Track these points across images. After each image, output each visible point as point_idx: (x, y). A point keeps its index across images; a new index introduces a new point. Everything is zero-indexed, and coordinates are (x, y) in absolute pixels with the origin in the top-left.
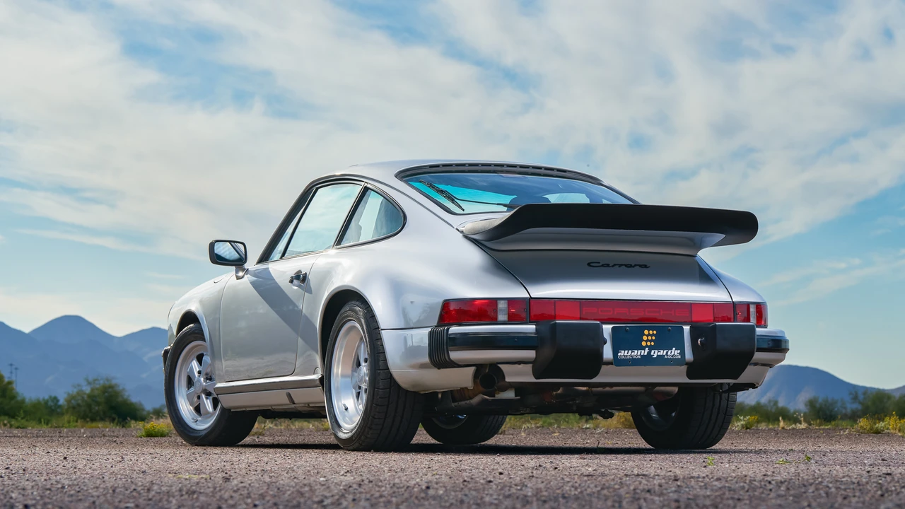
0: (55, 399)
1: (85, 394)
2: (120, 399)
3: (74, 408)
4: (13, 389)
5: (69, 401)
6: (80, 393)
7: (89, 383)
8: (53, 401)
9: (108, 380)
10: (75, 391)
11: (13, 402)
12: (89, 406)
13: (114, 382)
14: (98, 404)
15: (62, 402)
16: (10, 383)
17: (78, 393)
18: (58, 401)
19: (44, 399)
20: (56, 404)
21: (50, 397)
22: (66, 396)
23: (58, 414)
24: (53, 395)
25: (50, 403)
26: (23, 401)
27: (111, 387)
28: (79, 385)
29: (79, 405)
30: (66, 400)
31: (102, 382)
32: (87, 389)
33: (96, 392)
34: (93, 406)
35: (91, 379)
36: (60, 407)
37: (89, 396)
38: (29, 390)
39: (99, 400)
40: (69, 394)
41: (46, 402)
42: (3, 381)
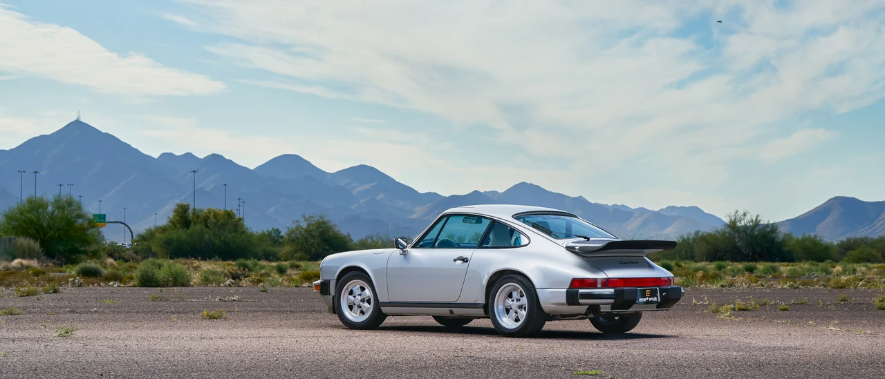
0: (278, 231)
1: (302, 229)
2: (330, 234)
3: (293, 240)
4: (243, 225)
5: (289, 235)
6: (299, 227)
7: (306, 220)
8: (275, 233)
9: (321, 218)
10: (294, 226)
11: (243, 236)
12: (306, 239)
13: (326, 219)
14: (313, 237)
15: (283, 234)
16: (240, 219)
17: (296, 228)
18: (280, 232)
19: (268, 231)
20: (278, 235)
21: (273, 229)
22: (286, 230)
23: (280, 244)
24: (275, 228)
25: (273, 234)
26: (252, 235)
27: (324, 223)
28: (297, 222)
29: (297, 238)
30: (287, 234)
31: (316, 219)
32: (304, 225)
33: (312, 228)
34: (309, 239)
35: (307, 216)
36: (282, 237)
37: (306, 231)
38: (256, 224)
39: (313, 233)
40: (289, 229)
41: (270, 234)
42: (235, 218)
